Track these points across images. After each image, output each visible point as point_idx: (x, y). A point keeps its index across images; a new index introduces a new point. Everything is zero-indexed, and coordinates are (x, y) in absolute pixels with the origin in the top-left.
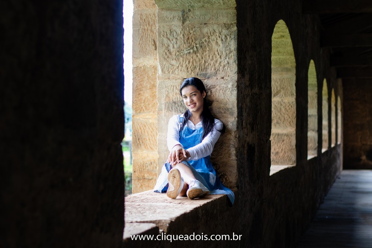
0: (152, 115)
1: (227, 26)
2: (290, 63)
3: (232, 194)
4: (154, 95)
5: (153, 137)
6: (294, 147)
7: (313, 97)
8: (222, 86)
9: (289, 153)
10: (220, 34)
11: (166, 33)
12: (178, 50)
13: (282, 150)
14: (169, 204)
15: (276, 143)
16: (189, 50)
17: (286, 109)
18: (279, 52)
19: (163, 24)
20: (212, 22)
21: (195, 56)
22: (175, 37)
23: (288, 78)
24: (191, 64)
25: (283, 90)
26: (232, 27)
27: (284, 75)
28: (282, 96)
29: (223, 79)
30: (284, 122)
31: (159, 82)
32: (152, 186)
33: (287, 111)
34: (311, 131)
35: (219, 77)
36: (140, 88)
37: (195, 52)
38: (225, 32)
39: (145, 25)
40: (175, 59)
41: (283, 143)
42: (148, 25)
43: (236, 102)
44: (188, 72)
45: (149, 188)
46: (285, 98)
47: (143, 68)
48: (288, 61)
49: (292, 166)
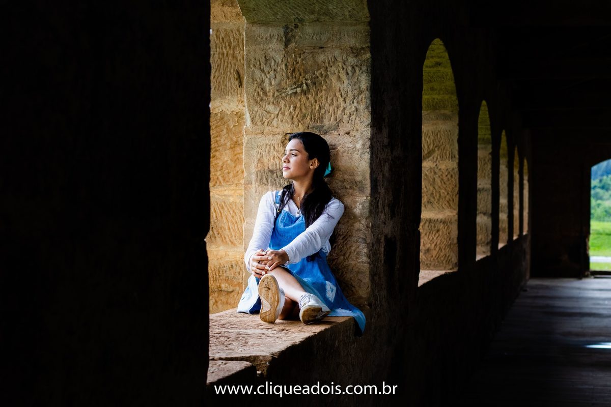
0: (233, 190)
1: (356, 52)
2: (450, 106)
3: (362, 315)
4: (238, 158)
5: (236, 225)
6: (455, 241)
7: (485, 160)
8: (347, 145)
9: (447, 250)
10: (345, 65)
11: (259, 61)
12: (278, 88)
13: (436, 245)
14: (265, 331)
15: (426, 234)
16: (294, 88)
17: (442, 179)
18: (432, 89)
19: (254, 47)
20: (332, 45)
21: (304, 99)
22: (273, 67)
23: (447, 131)
24: (297, 110)
25: (438, 150)
26: (364, 54)
27: (441, 126)
28: (437, 158)
29: (348, 136)
30: (439, 200)
31: (247, 138)
32: (233, 302)
33: (445, 183)
34: (482, 215)
35: (342, 131)
36: (215, 147)
37: (304, 93)
38: (352, 60)
39: (223, 48)
40: (273, 103)
41: (437, 235)
42: (228, 47)
43: (369, 171)
44: (293, 123)
45: (229, 306)
46: (441, 162)
47: (219, 115)
48: (447, 103)
49: (451, 271)
